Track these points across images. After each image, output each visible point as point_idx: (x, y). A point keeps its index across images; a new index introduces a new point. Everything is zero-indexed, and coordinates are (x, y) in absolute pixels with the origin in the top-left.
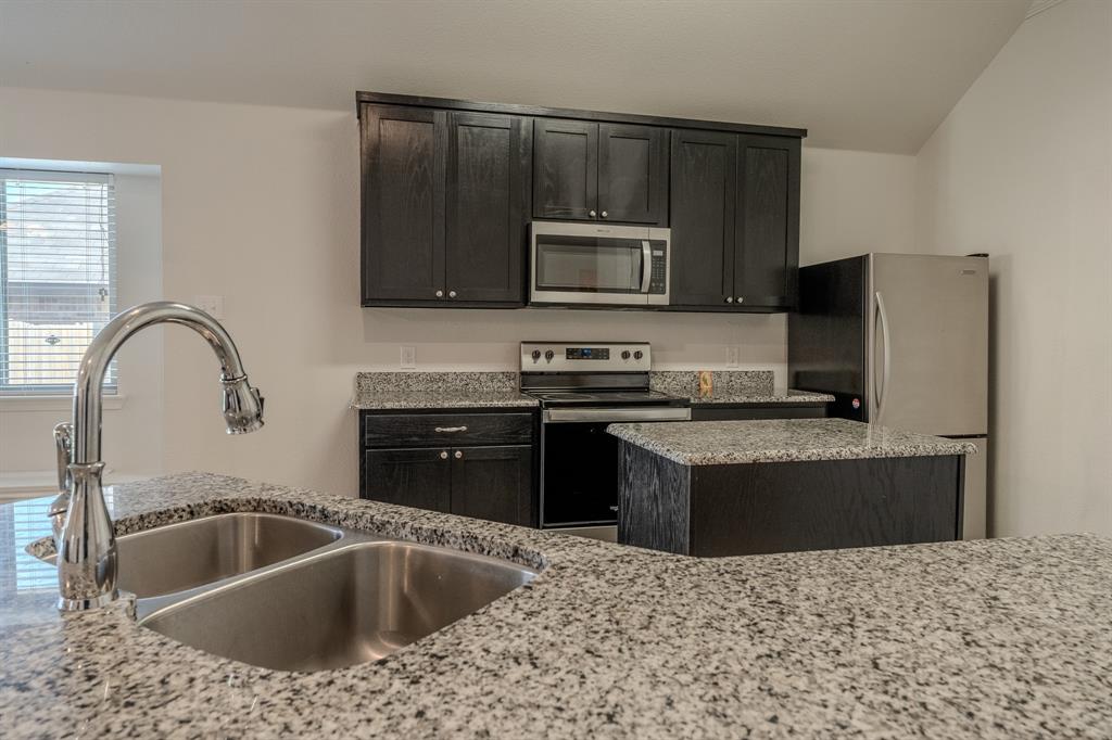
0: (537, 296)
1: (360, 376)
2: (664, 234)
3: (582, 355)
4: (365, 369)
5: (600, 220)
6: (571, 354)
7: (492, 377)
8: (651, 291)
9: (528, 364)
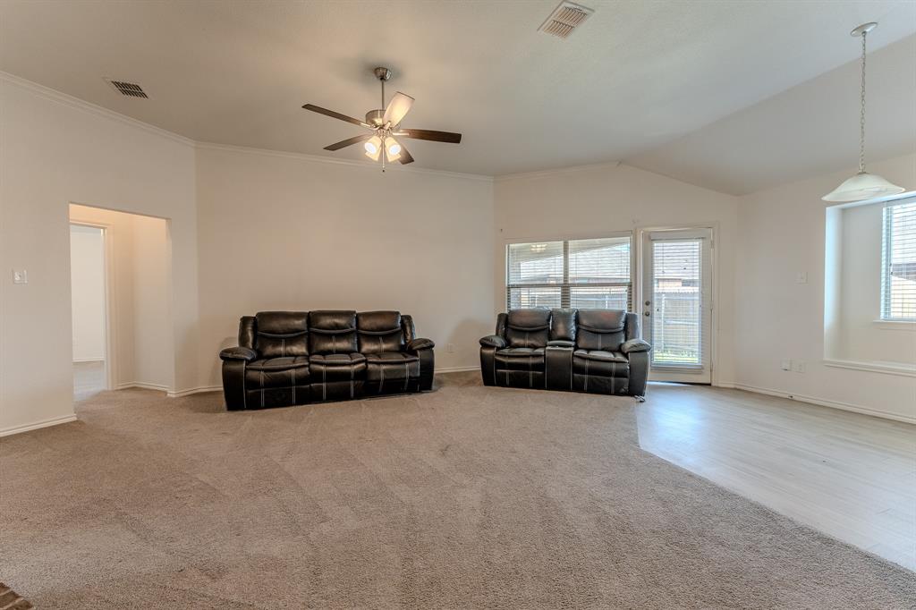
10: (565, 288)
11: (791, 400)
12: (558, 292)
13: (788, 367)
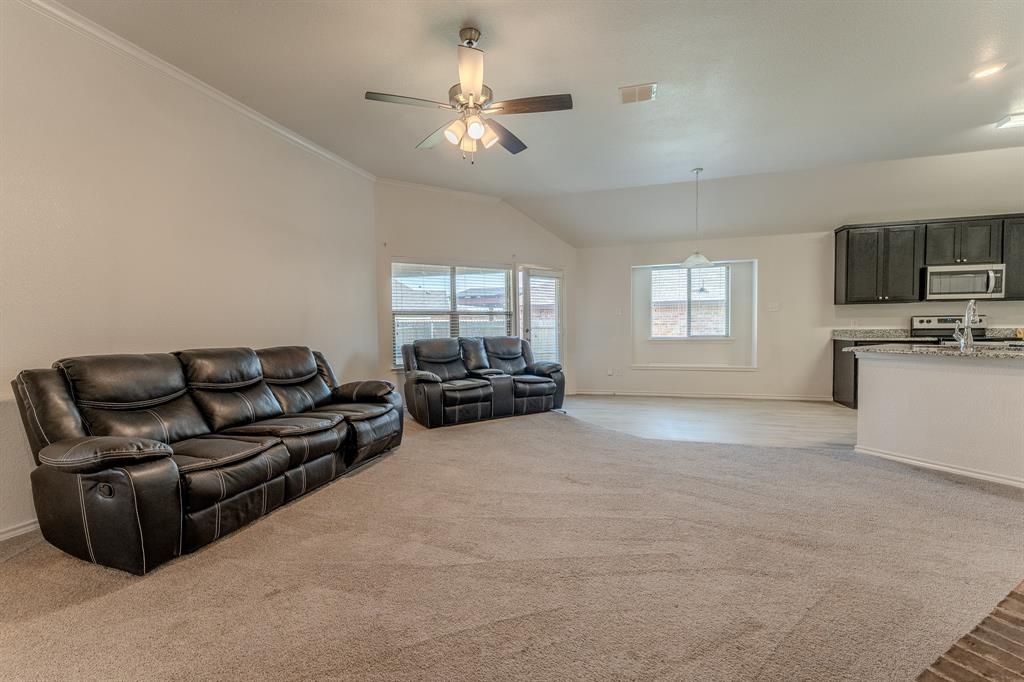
0: (929, 297)
1: (834, 331)
2: (1002, 267)
3: (946, 321)
4: (836, 329)
5: (962, 263)
6: (940, 321)
7: (896, 331)
8: (993, 292)
9: (917, 325)
10: (454, 315)
11: (614, 395)
12: (447, 320)
13: (611, 373)
